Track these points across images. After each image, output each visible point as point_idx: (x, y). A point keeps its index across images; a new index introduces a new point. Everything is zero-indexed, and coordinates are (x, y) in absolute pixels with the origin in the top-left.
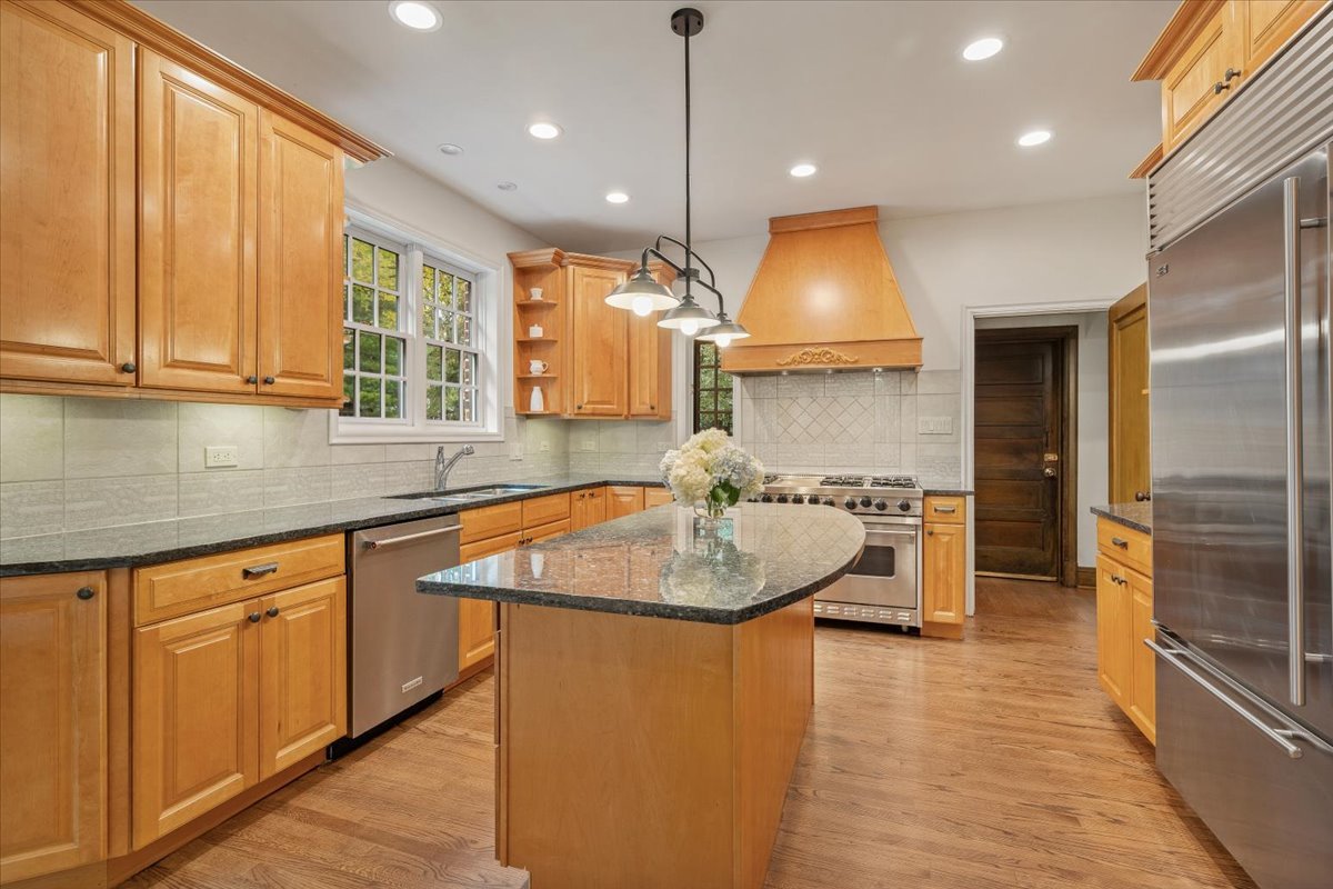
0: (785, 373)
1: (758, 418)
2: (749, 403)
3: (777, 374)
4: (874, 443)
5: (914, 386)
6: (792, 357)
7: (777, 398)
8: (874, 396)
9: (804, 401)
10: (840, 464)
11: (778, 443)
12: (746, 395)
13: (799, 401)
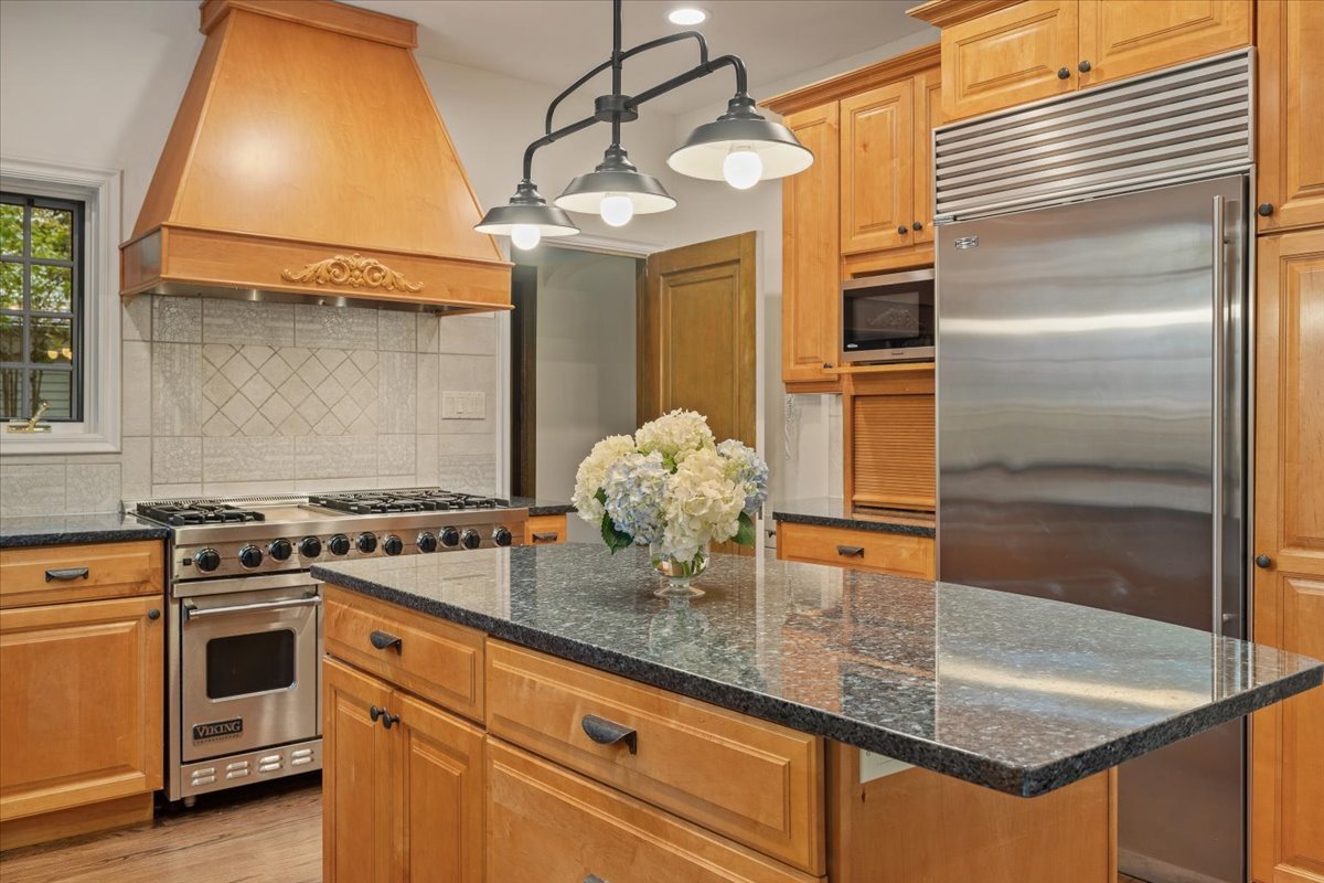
0: (254, 297)
1: (160, 384)
2: (141, 351)
3: (236, 295)
4: (378, 434)
5: (435, 341)
6: (313, 267)
7: (203, 345)
8: (377, 351)
9: (257, 354)
10: (321, 473)
11: (203, 435)
12: (132, 332)
13: (247, 352)
